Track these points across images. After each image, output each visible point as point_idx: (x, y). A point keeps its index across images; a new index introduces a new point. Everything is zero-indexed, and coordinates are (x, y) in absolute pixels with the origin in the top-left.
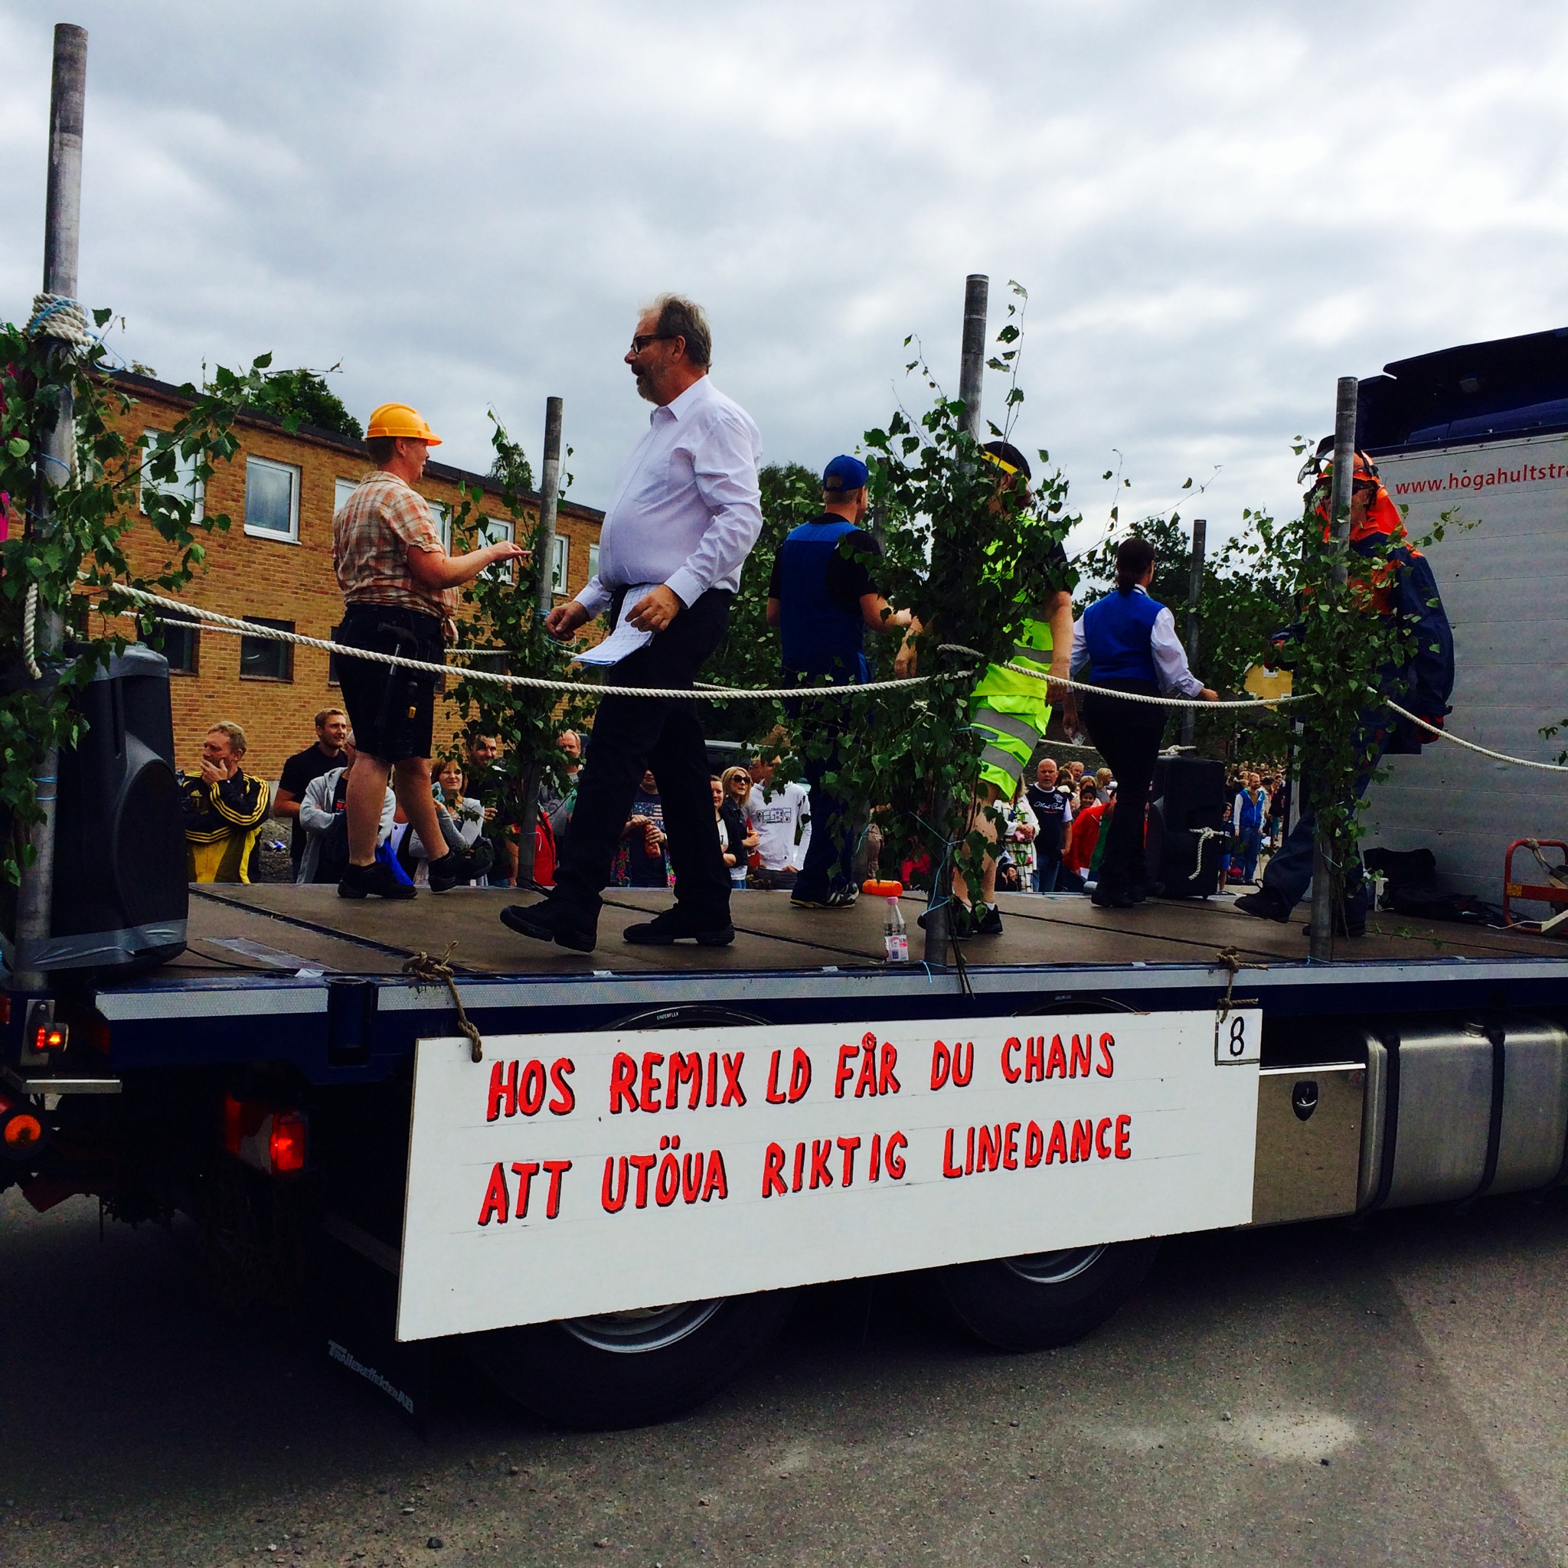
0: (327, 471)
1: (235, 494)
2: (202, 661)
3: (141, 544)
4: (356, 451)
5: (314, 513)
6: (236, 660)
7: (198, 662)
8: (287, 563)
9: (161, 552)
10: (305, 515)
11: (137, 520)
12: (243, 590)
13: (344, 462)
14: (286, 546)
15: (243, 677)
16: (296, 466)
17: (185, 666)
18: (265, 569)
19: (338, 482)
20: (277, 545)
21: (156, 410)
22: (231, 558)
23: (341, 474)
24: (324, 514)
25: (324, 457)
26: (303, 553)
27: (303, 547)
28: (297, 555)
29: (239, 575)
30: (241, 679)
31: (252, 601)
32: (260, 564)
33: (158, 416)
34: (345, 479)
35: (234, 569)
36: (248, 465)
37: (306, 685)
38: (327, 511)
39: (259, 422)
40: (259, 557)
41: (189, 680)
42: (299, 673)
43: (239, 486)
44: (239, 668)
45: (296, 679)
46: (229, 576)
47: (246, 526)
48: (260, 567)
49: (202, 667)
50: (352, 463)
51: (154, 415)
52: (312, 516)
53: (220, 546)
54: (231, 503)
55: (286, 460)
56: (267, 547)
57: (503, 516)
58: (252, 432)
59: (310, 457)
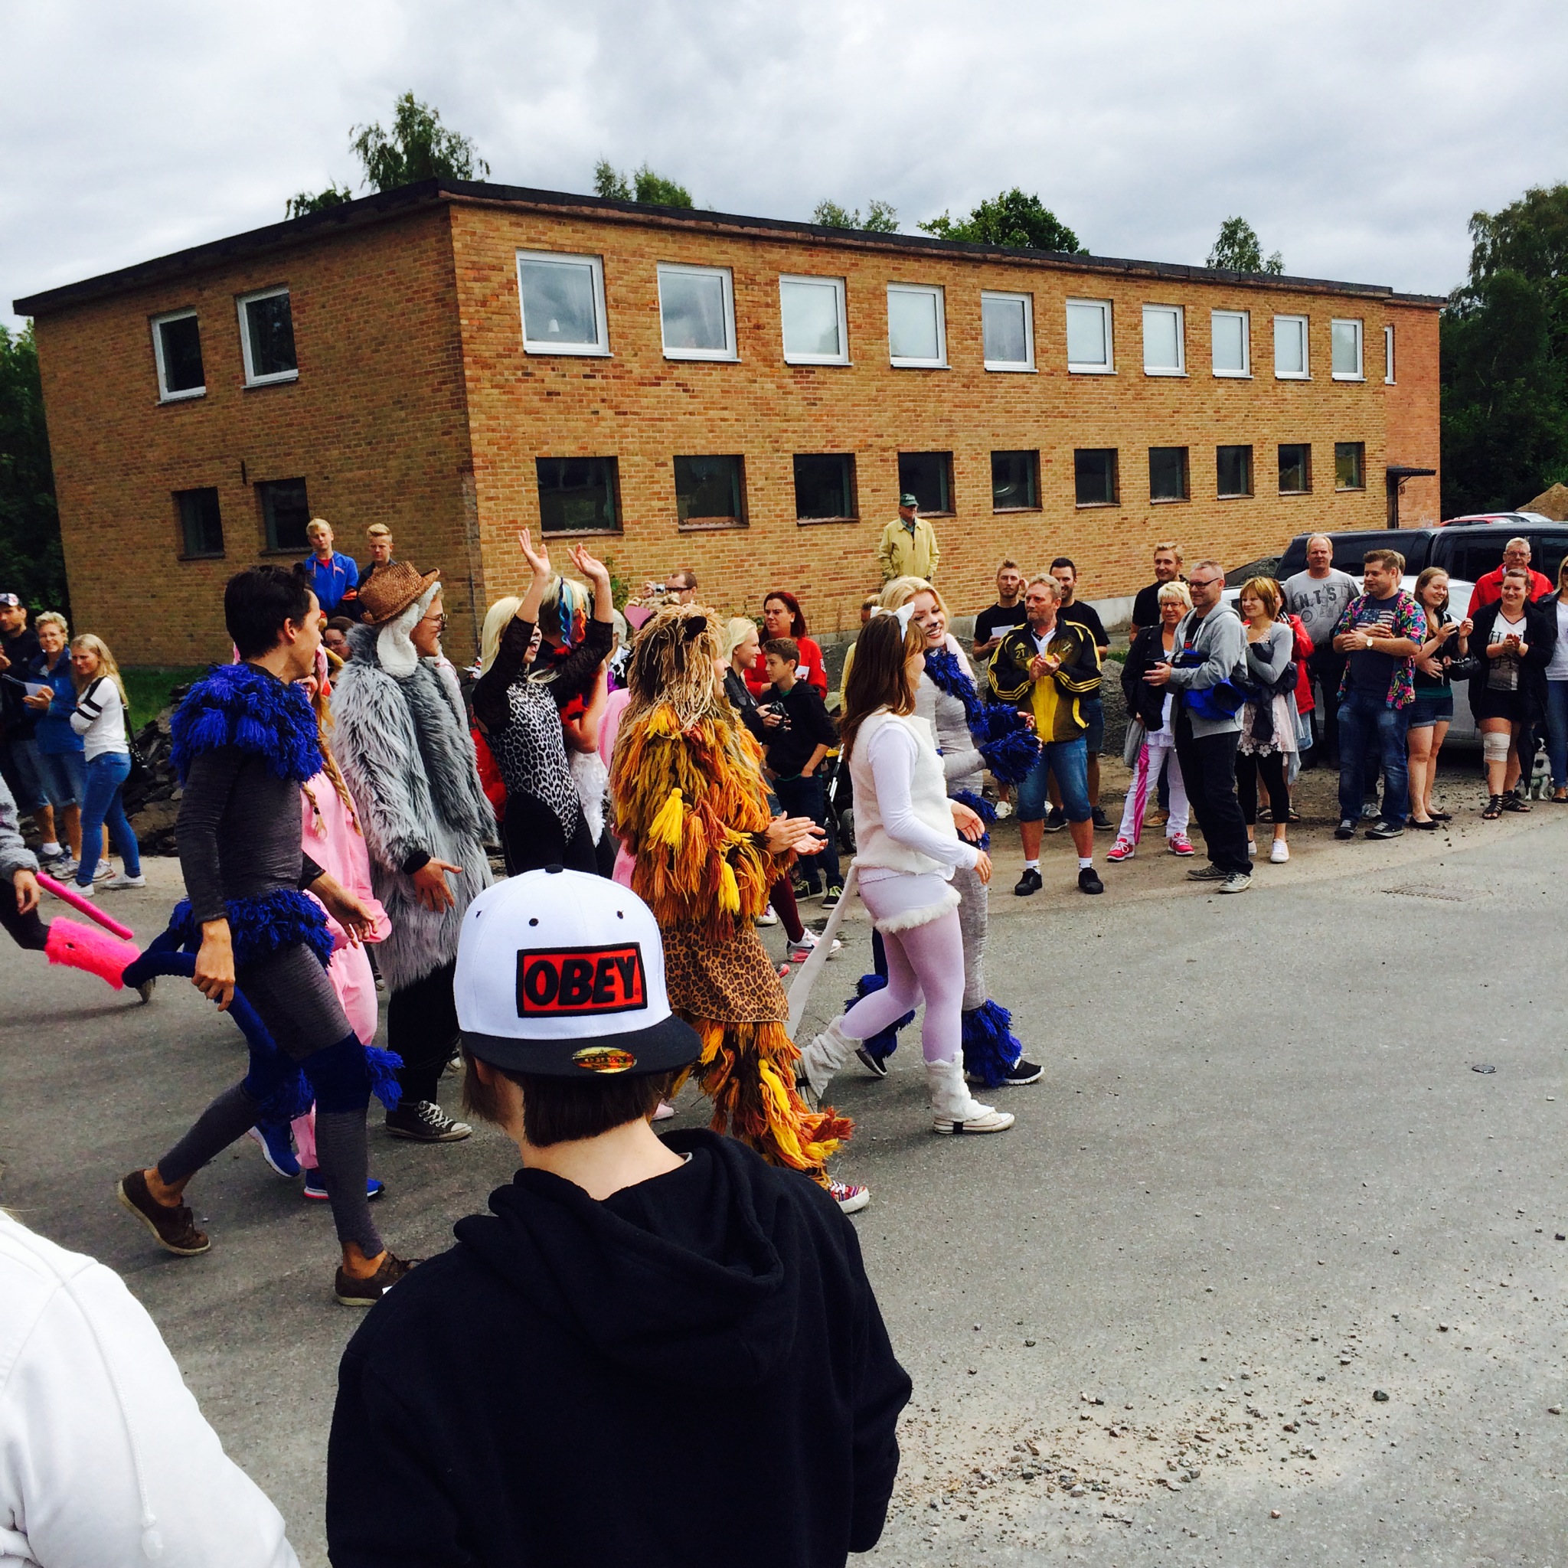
0: (1057, 293)
1: (973, 332)
2: (957, 500)
3: (894, 396)
4: (1084, 267)
5: (1050, 338)
6: (987, 495)
7: (954, 502)
8: (1027, 393)
9: (913, 401)
10: (1038, 341)
11: (889, 373)
12: (988, 426)
13: (1072, 281)
14: (1025, 376)
15: (997, 510)
16: (1027, 294)
17: (944, 507)
18: (1007, 402)
19: (1069, 302)
20: (1015, 376)
21: (895, 263)
22: (976, 397)
23: (1072, 294)
24: (1058, 337)
25: (1053, 278)
26: (1040, 379)
27: (1039, 374)
28: (1036, 383)
29: (983, 412)
30: (994, 513)
31: (998, 436)
32: (1002, 397)
33: (899, 269)
34: (1074, 297)
35: (978, 407)
36: (983, 301)
37: (1055, 510)
38: (1060, 334)
39: (990, 256)
40: (999, 391)
41: (948, 520)
42: (1047, 500)
43: (976, 324)
44: (992, 503)
45: (1045, 506)
46: (976, 414)
47: (986, 362)
48: (1003, 401)
49: (959, 507)
50: (1080, 281)
51: (894, 269)
52: (1047, 341)
53: (964, 386)
54: (970, 342)
55: (1018, 290)
56: (1008, 378)
57: (1235, 307)
58: (984, 267)
59: (1039, 281)
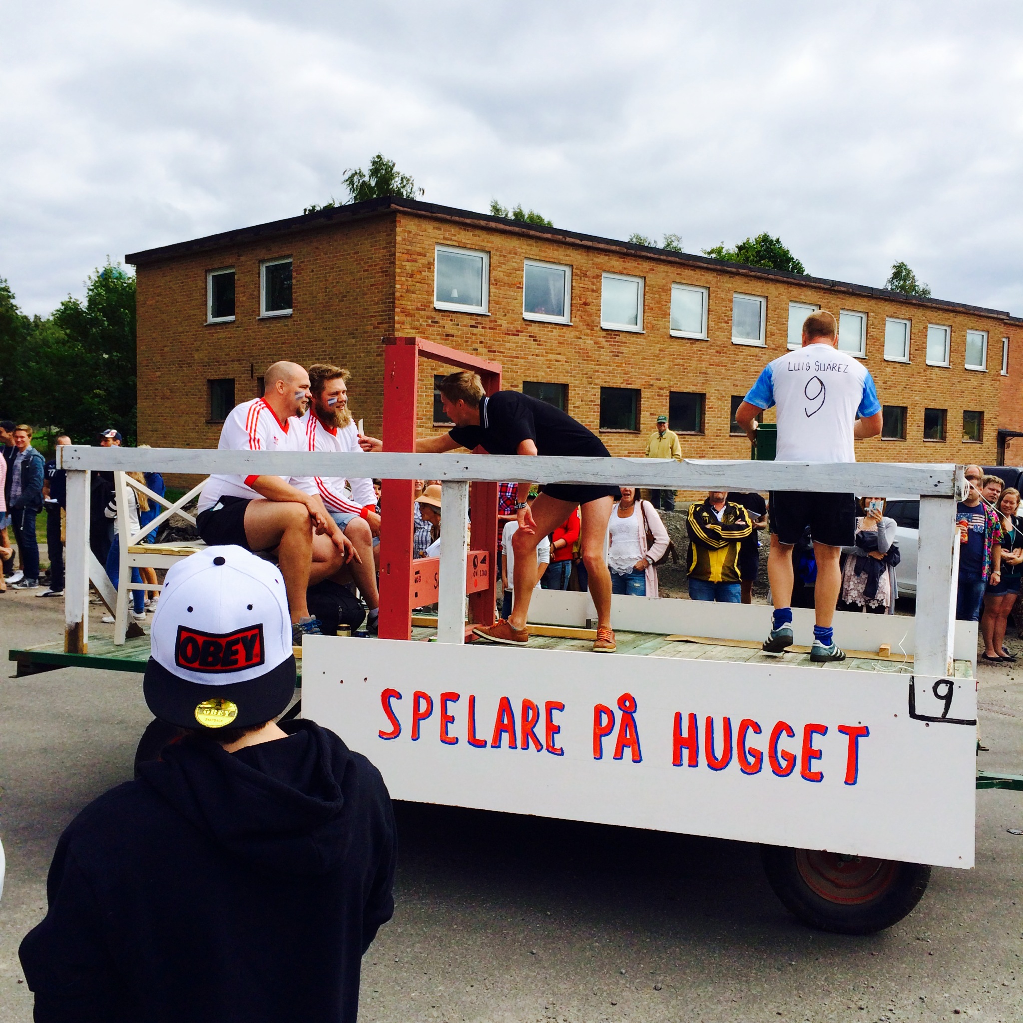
0: (784, 298)
1: (726, 318)
2: (706, 425)
3: (671, 355)
4: (803, 282)
5: (776, 326)
6: (727, 424)
7: (704, 426)
8: (759, 360)
9: (683, 359)
10: (769, 327)
11: (669, 340)
12: (731, 379)
13: (795, 291)
14: (758, 349)
15: (732, 434)
16: (764, 297)
17: (697, 429)
18: (745, 365)
19: (791, 304)
20: (752, 349)
21: (679, 271)
22: (724, 359)
23: (793, 299)
24: (782, 326)
25: (782, 288)
26: (768, 352)
27: (767, 348)
28: (765, 354)
29: (729, 370)
30: (730, 436)
31: (737, 386)
32: (741, 362)
33: (681, 274)
34: (795, 302)
35: (726, 366)
36: (734, 299)
38: (784, 324)
39: (741, 271)
40: (740, 357)
41: (699, 437)
43: (728, 313)
44: (729, 429)
46: (723, 371)
47: (733, 338)
48: (742, 364)
49: (707, 430)
50: (800, 291)
51: (677, 274)
52: (775, 328)
53: (717, 352)
54: (723, 324)
55: (758, 294)
56: (747, 351)
57: (903, 316)
58: (737, 277)
59: (773, 290)
